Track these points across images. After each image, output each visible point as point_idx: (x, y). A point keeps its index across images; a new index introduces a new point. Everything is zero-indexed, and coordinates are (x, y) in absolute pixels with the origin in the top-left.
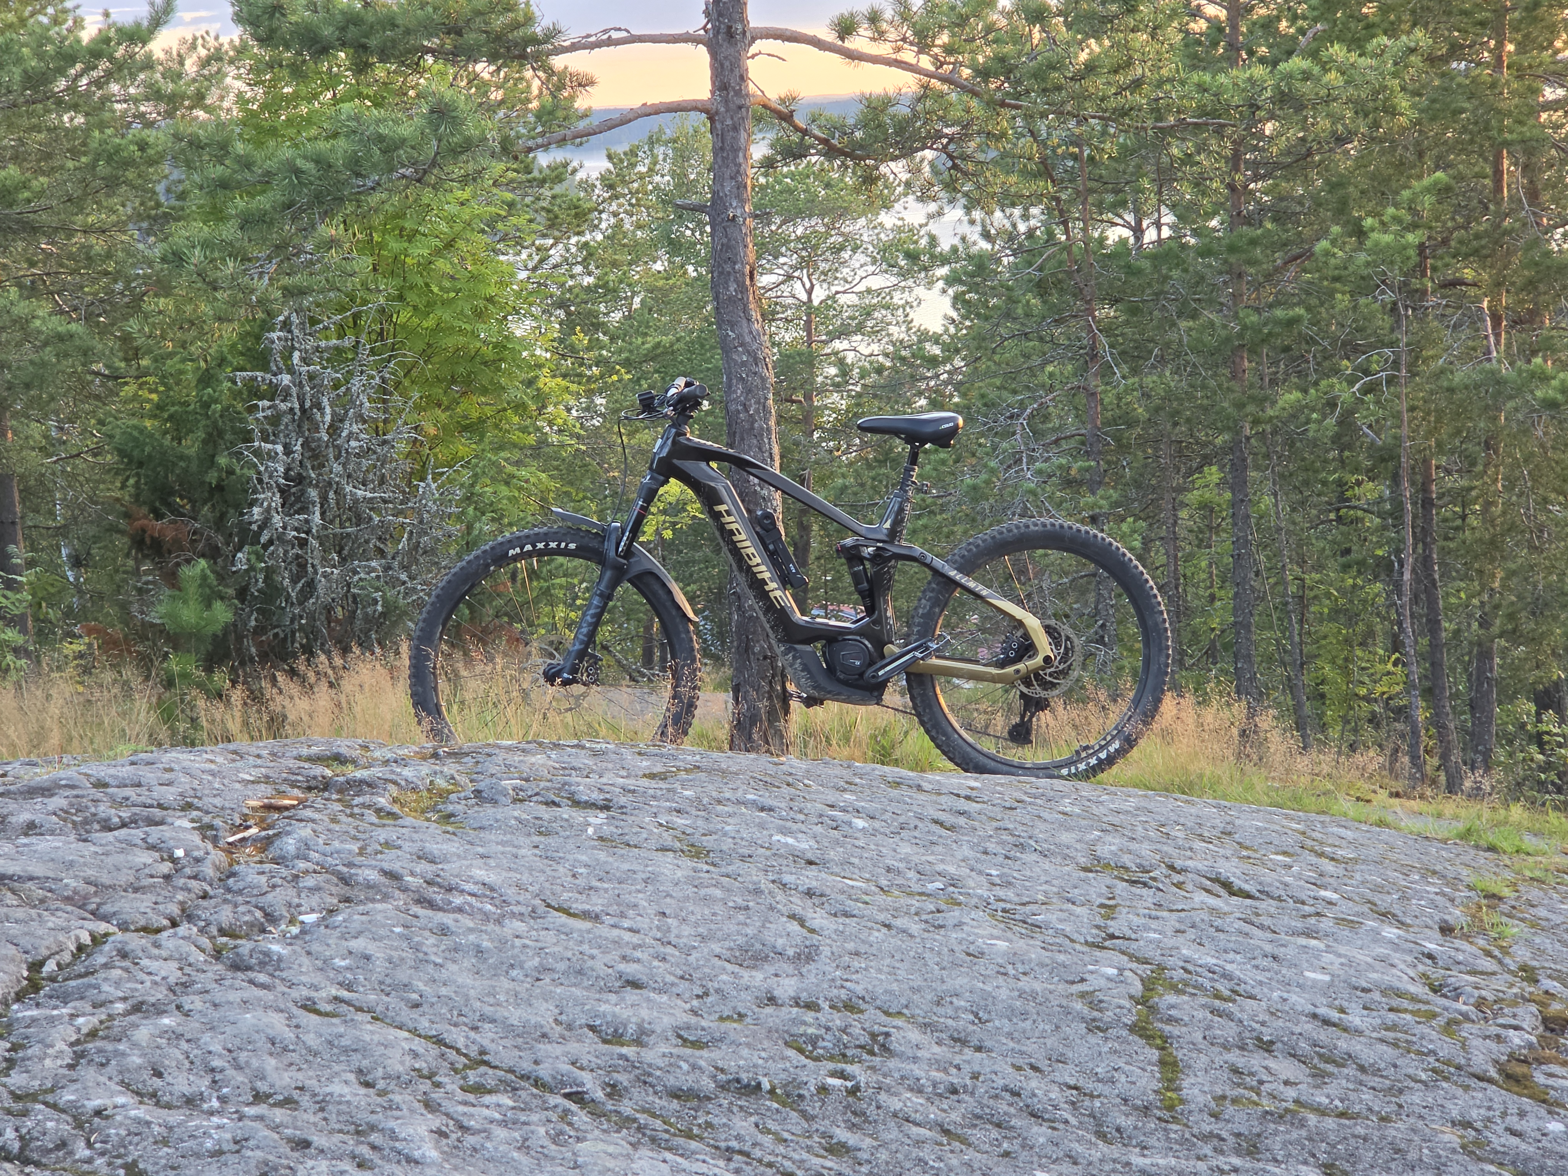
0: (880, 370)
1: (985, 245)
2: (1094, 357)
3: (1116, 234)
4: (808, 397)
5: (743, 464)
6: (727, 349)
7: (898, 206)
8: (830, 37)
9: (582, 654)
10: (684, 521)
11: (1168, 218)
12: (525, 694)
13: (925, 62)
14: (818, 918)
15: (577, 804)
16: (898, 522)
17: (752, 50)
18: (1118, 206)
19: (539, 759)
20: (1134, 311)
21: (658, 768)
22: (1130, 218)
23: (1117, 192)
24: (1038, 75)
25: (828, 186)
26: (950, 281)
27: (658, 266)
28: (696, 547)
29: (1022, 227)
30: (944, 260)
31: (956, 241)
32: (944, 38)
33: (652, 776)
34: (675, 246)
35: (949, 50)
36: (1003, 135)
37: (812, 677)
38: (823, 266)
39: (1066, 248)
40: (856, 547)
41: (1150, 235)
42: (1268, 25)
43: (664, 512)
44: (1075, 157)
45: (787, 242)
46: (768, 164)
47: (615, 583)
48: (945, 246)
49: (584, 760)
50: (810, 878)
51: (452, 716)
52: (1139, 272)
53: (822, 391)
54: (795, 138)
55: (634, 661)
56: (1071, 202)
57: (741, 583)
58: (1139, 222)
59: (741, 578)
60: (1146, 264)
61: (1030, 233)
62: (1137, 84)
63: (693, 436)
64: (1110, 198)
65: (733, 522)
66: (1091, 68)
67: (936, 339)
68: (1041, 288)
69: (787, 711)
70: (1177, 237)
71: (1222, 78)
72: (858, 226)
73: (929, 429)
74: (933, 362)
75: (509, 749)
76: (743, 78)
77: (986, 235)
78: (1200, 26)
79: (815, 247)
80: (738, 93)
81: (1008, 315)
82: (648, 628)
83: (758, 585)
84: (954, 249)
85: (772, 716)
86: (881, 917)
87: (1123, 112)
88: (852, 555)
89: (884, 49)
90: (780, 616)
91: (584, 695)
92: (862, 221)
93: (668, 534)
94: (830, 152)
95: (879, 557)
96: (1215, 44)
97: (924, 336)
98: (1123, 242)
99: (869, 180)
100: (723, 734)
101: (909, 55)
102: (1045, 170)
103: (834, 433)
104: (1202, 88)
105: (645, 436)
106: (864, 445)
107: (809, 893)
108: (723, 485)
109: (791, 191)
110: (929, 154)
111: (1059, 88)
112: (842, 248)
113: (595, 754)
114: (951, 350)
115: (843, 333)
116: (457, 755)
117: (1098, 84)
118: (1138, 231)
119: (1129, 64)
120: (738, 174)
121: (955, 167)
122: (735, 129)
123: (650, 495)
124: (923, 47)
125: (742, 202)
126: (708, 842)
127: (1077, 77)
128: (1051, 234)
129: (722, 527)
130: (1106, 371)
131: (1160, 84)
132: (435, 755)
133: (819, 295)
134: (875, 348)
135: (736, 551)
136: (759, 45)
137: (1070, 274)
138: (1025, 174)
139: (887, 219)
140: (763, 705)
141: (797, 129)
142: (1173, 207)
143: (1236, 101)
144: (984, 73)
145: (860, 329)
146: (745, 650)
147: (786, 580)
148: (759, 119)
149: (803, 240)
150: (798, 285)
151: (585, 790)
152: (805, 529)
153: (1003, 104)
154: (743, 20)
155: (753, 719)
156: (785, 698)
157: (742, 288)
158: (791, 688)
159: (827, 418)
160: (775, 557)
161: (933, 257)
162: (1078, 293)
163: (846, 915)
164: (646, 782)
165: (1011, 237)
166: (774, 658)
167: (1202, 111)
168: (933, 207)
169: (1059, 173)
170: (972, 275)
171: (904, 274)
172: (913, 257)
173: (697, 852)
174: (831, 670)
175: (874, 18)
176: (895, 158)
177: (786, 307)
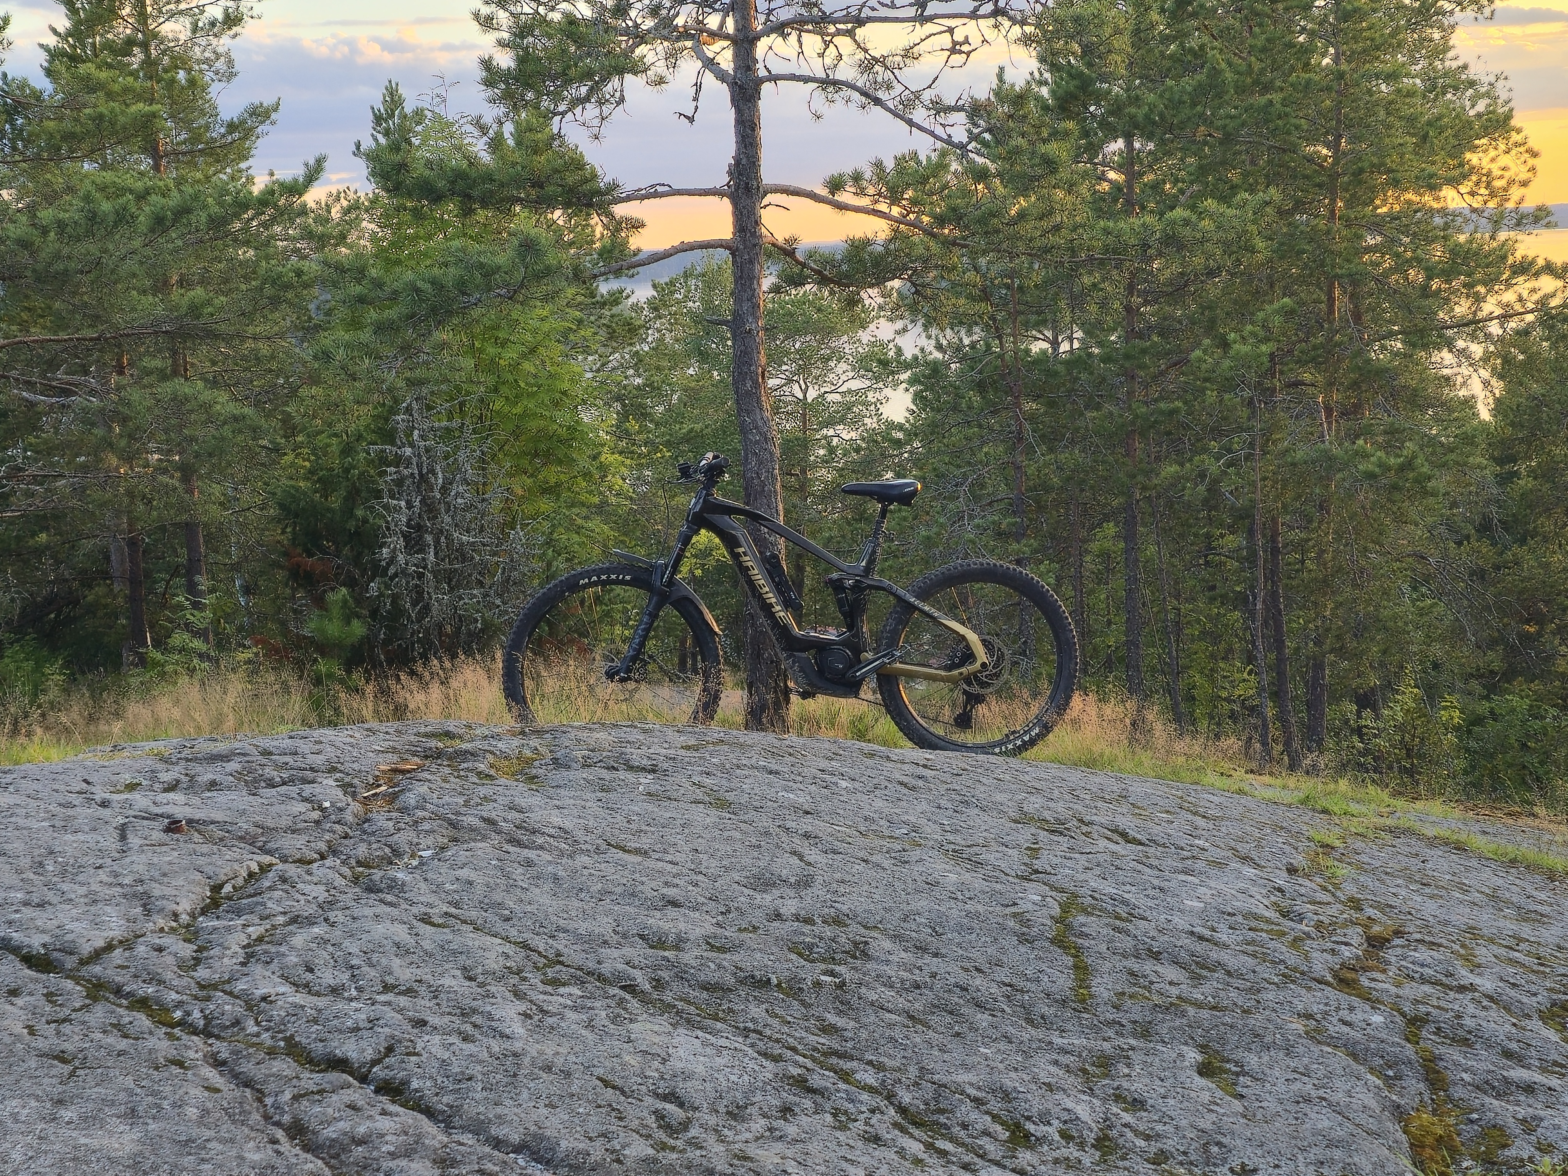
0: (858, 450)
1: (939, 355)
2: (1020, 439)
3: (1038, 347)
4: (803, 471)
5: (755, 518)
6: (744, 430)
7: (872, 326)
8: (824, 192)
9: (634, 659)
10: (711, 563)
11: (1079, 334)
12: (591, 688)
13: (896, 211)
14: (813, 855)
15: (631, 768)
16: (871, 561)
17: (765, 202)
18: (1040, 324)
19: (602, 735)
20: (1051, 404)
21: (692, 742)
22: (1049, 334)
23: (1039, 313)
24: (982, 221)
25: (819, 310)
26: (912, 382)
27: (691, 371)
28: (719, 583)
29: (966, 341)
30: (907, 366)
31: (917, 351)
32: (909, 194)
33: (688, 748)
34: (703, 356)
35: (914, 202)
36: (954, 268)
37: (807, 677)
38: (815, 372)
39: (1001, 356)
40: (840, 580)
41: (1065, 347)
42: (1156, 187)
43: (695, 556)
44: (1008, 287)
45: (788, 353)
46: (776, 289)
47: (659, 606)
48: (908, 355)
49: (635, 735)
50: (807, 824)
51: (535, 706)
52: (1056, 374)
53: (814, 467)
54: (797, 270)
55: (672, 666)
56: (1004, 321)
57: (754, 607)
58: (1056, 338)
59: (754, 602)
60: (1060, 368)
61: (973, 346)
62: (1057, 228)
63: (718, 496)
64: (1033, 318)
65: (748, 561)
66: (1022, 215)
67: (900, 427)
68: (981, 387)
69: (788, 701)
70: (1085, 347)
71: (1122, 224)
72: (843, 342)
73: (896, 492)
74: (898, 443)
75: (579, 728)
76: (757, 223)
77: (939, 347)
78: (1105, 186)
79: (810, 358)
80: (754, 234)
81: (955, 408)
82: (683, 642)
83: (767, 608)
84: (915, 358)
85: (777, 705)
86: (862, 854)
87: (1047, 250)
88: (837, 586)
89: (864, 202)
90: (783, 631)
91: (636, 690)
92: (845, 338)
93: (698, 572)
94: (823, 280)
95: (858, 587)
96: (1116, 201)
97: (892, 426)
98: (1044, 352)
99: (853, 302)
100: (740, 719)
101: (883, 207)
102: (985, 295)
103: (823, 498)
104: (1107, 232)
105: (681, 499)
106: (845, 507)
107: (806, 836)
108: (741, 532)
109: (791, 315)
110: (896, 283)
111: (997, 231)
112: (829, 359)
113: (645, 731)
114: (912, 434)
115: (829, 424)
116: (539, 733)
117: (1029, 228)
118: (1055, 344)
119: (1051, 212)
120: (752, 297)
121: (917, 292)
122: (751, 262)
123: (686, 540)
124: (895, 200)
125: (757, 319)
126: (730, 797)
127: (1013, 222)
128: (988, 346)
129: (740, 565)
130: (1030, 451)
131: (1074, 229)
132: (523, 733)
133: (812, 394)
134: (853, 435)
135: (751, 583)
136: (770, 198)
137: (1003, 377)
138: (971, 297)
139: (865, 336)
140: (770, 697)
141: (798, 262)
142: (1082, 326)
143: (1133, 241)
144: (941, 221)
145: (842, 421)
146: (757, 656)
147: (788, 604)
148: (769, 256)
149: (800, 352)
150: (796, 387)
151: (636, 757)
152: (800, 569)
153: (954, 244)
154: (758, 178)
155: (763, 707)
156: (787, 692)
157: (756, 385)
158: (791, 684)
159: (818, 487)
160: (780, 587)
161: (898, 362)
162: (1009, 391)
163: (835, 852)
164: (683, 752)
165: (959, 348)
166: (778, 663)
167: (1106, 249)
168: (899, 325)
169: (995, 299)
170: (928, 377)
171: (877, 379)
172: (884, 363)
173: (722, 804)
174: (821, 672)
175: (857, 178)
176: (871, 286)
177: (787, 404)
